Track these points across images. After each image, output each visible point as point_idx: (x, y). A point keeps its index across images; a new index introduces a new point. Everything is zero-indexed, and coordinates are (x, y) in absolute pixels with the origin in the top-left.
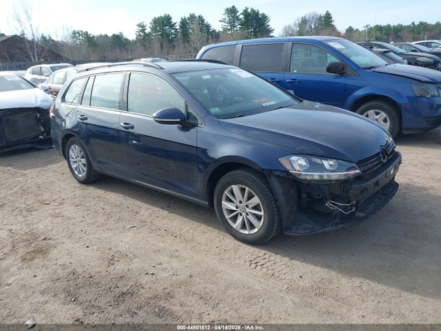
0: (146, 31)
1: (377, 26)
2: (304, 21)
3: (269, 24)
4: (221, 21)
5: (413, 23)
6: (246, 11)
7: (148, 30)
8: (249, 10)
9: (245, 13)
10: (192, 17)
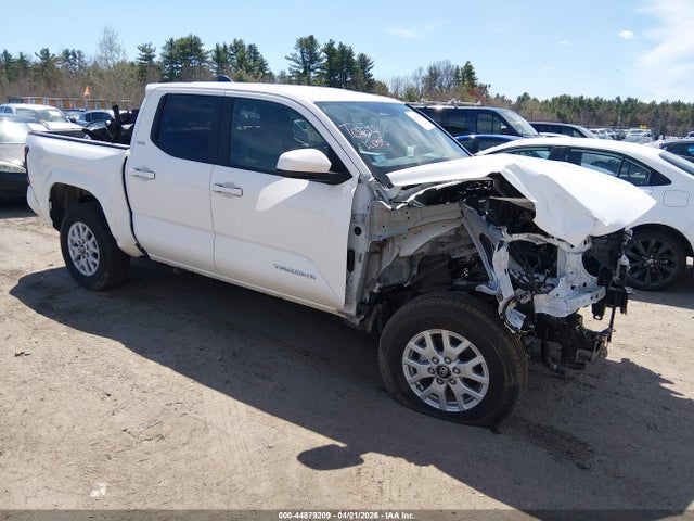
0: (155, 60)
1: (565, 96)
2: (434, 75)
3: (370, 71)
4: (287, 58)
5: (618, 98)
6: (330, 46)
7: (157, 59)
8: (336, 46)
9: (329, 49)
10: (238, 46)
